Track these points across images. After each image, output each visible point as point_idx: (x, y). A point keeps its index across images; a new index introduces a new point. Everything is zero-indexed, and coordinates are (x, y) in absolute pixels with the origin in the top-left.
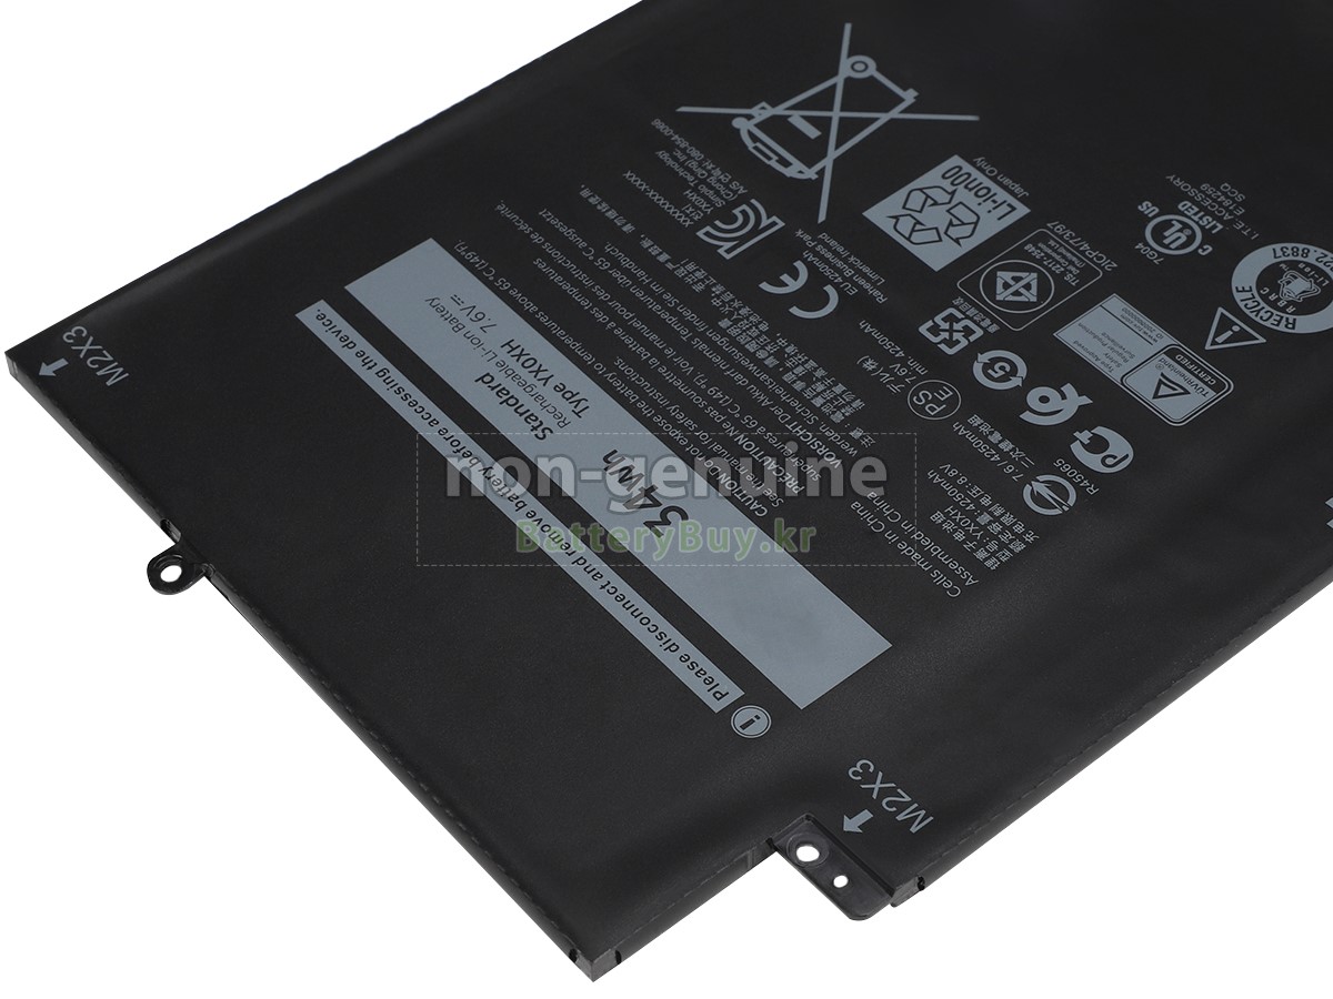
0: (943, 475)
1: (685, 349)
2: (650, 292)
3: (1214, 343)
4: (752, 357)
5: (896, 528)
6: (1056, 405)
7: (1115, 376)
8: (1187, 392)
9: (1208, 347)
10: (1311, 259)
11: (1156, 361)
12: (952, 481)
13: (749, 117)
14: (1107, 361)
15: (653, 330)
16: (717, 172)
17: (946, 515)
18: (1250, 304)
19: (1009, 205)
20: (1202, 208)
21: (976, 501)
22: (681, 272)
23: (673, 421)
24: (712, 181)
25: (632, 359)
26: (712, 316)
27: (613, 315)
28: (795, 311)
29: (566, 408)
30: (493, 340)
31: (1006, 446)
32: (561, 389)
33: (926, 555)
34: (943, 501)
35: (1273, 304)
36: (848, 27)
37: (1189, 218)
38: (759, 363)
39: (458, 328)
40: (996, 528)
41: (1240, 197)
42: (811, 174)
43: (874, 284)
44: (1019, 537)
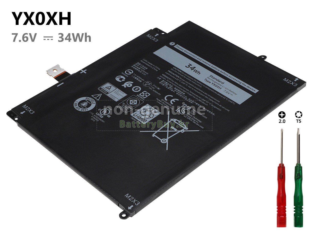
0: (146, 74)
1: (190, 89)
2: (198, 98)
3: (100, 95)
4: (179, 89)
5: (153, 67)
7: (117, 89)
8: (106, 87)
9: (101, 94)
10: (81, 109)
11: (110, 92)
12: (144, 73)
13: (185, 130)
14: (118, 91)
15: (196, 92)
16: (189, 119)
17: (145, 69)
18: (93, 101)
19: (134, 116)
20: (99, 117)
21: (141, 71)
22: (193, 101)
23: (190, 79)
24: (190, 118)
25: (199, 87)
26: (186, 95)
27: (203, 94)
28: (172, 96)
29: (208, 80)
30: (223, 89)
31: (136, 78)
32: (210, 82)
33: (148, 64)
34: (146, 70)
35: (89, 101)
36: (167, 149)
37: (102, 115)
38: (177, 88)
39: (230, 90)
40: (138, 67)
41: (92, 119)
42: (172, 120)
43: (158, 101)
44: (134, 66)
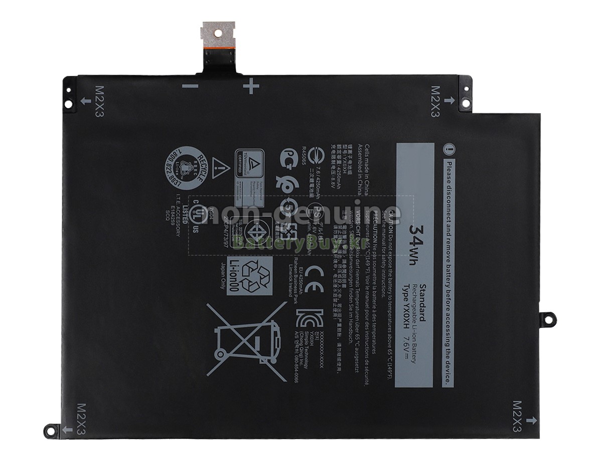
0: (336, 184)
1: (362, 285)
2: (354, 315)
3: (226, 168)
4: (348, 268)
5: (363, 179)
6: (287, 183)
7: (262, 179)
8: (250, 158)
9: (229, 168)
10: (172, 174)
11: (247, 175)
12: (336, 181)
13: (269, 361)
14: (259, 186)
15: (365, 299)
16: (297, 346)
17: (347, 172)
18: (204, 173)
19: (231, 264)
20: (182, 217)
21: (336, 170)
22: (340, 315)
23: (387, 262)
24: (301, 344)
25: (379, 294)
26: (345, 292)
27: (371, 314)
28: (322, 275)
29: (410, 291)
30: (409, 333)
31: (312, 180)
32: (406, 299)
33: (364, 163)
34: (344, 176)
35: (198, 167)
36: (209, 374)
37: (188, 217)
38: (348, 264)
39: (415, 345)
40: (339, 157)
41: (168, 212)
42: (273, 323)
43: (293, 266)
44: (336, 149)
